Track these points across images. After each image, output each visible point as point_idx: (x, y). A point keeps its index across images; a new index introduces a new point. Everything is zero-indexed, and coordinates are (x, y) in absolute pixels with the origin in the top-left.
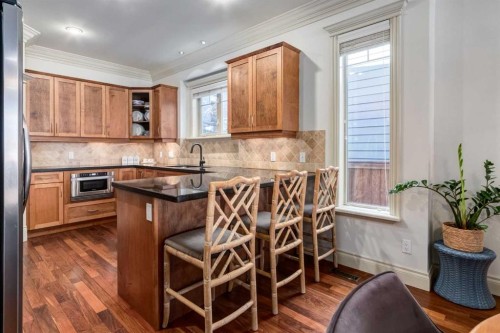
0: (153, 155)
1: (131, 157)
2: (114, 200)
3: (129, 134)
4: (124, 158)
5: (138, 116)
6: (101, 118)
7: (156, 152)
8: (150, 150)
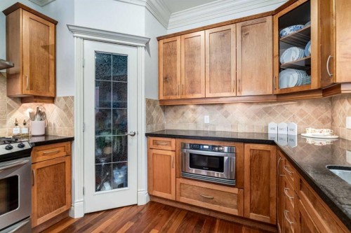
0: (331, 122)
1: (284, 125)
2: (235, 190)
3: (274, 89)
4: (272, 125)
5: (293, 55)
6: (230, 70)
7: (339, 117)
8: (327, 114)
